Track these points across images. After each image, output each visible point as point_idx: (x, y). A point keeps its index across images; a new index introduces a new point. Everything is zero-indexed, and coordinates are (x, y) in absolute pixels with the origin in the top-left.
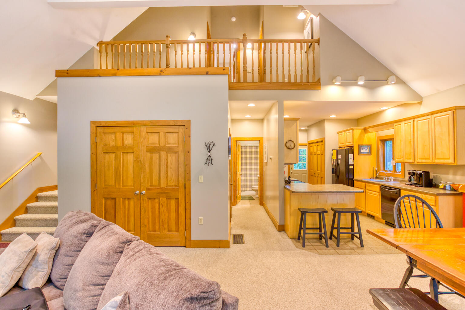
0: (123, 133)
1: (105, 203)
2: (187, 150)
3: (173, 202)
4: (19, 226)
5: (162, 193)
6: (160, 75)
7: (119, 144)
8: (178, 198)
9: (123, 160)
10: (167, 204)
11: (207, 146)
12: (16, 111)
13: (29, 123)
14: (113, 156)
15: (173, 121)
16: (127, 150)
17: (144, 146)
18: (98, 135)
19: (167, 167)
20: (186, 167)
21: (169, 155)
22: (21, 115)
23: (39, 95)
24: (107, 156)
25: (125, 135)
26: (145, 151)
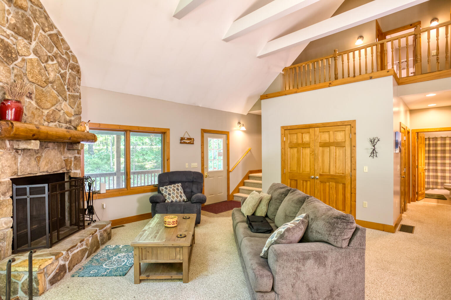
0: (302, 133)
1: (290, 183)
2: (353, 145)
3: (340, 186)
4: (241, 193)
5: (331, 179)
6: (329, 86)
7: (300, 141)
8: (345, 184)
9: (302, 153)
10: (336, 188)
11: (371, 141)
12: (239, 123)
13: (245, 130)
14: (296, 150)
15: (341, 122)
16: (305, 145)
17: (318, 142)
18: (286, 136)
19: (336, 158)
20: (352, 158)
21: (337, 149)
22: (242, 125)
23: (250, 111)
24: (292, 150)
25: (304, 135)
26: (319, 146)
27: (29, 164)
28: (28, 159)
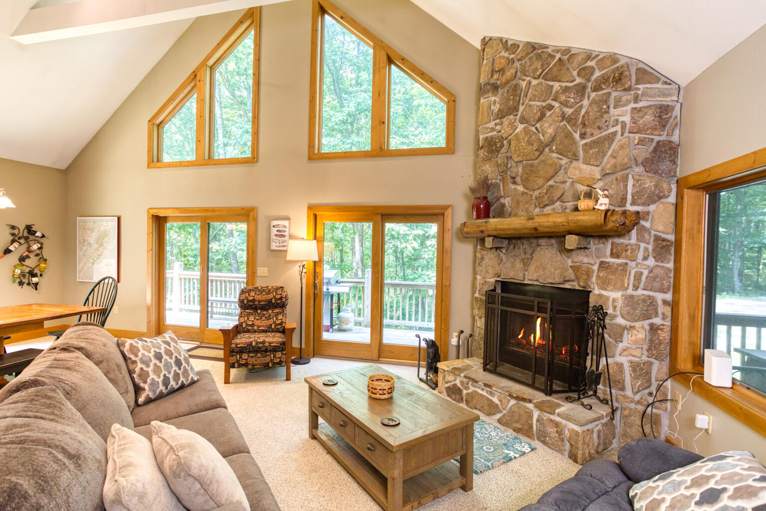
27: (513, 267)
28: (512, 260)
